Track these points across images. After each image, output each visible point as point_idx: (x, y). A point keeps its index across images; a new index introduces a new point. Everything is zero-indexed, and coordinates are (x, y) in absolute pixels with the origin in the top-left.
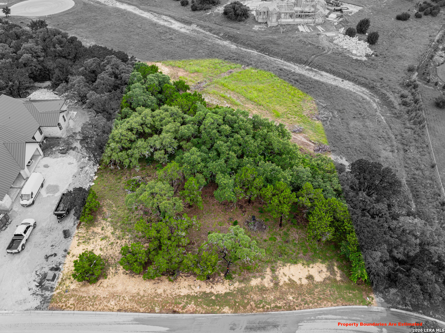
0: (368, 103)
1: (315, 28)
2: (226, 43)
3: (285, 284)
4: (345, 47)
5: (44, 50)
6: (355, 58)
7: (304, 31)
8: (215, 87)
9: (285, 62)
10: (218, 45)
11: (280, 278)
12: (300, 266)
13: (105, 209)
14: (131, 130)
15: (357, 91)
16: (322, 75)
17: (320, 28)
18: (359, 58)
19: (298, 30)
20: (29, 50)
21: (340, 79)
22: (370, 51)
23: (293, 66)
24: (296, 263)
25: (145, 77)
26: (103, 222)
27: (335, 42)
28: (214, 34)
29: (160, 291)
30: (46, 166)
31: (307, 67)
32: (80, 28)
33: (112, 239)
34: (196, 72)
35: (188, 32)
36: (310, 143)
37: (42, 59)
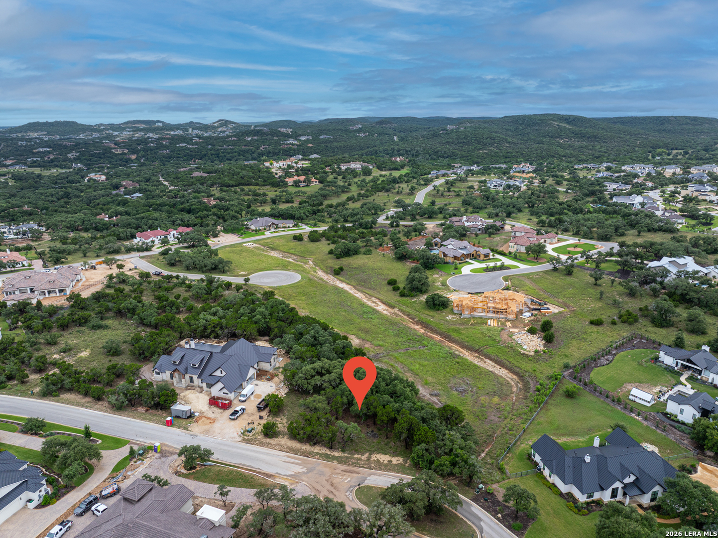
0: (511, 387)
1: (503, 324)
2: (417, 327)
3: (374, 460)
4: (519, 342)
5: (270, 314)
6: (523, 352)
7: (492, 325)
8: (389, 358)
9: (460, 348)
10: (409, 328)
11: (372, 458)
12: (388, 456)
13: (285, 411)
14: (314, 369)
15: (508, 377)
16: (485, 362)
17: (509, 324)
18: (526, 353)
19: (486, 323)
20: (261, 313)
21: (499, 367)
22: (541, 348)
23: (465, 352)
24: (386, 454)
25: (334, 341)
26: (283, 417)
27: (513, 337)
28: (410, 318)
29: (303, 448)
30: (257, 385)
31: (477, 355)
32: (300, 300)
34: (380, 346)
35: (389, 314)
36: (439, 403)
37: (268, 320)
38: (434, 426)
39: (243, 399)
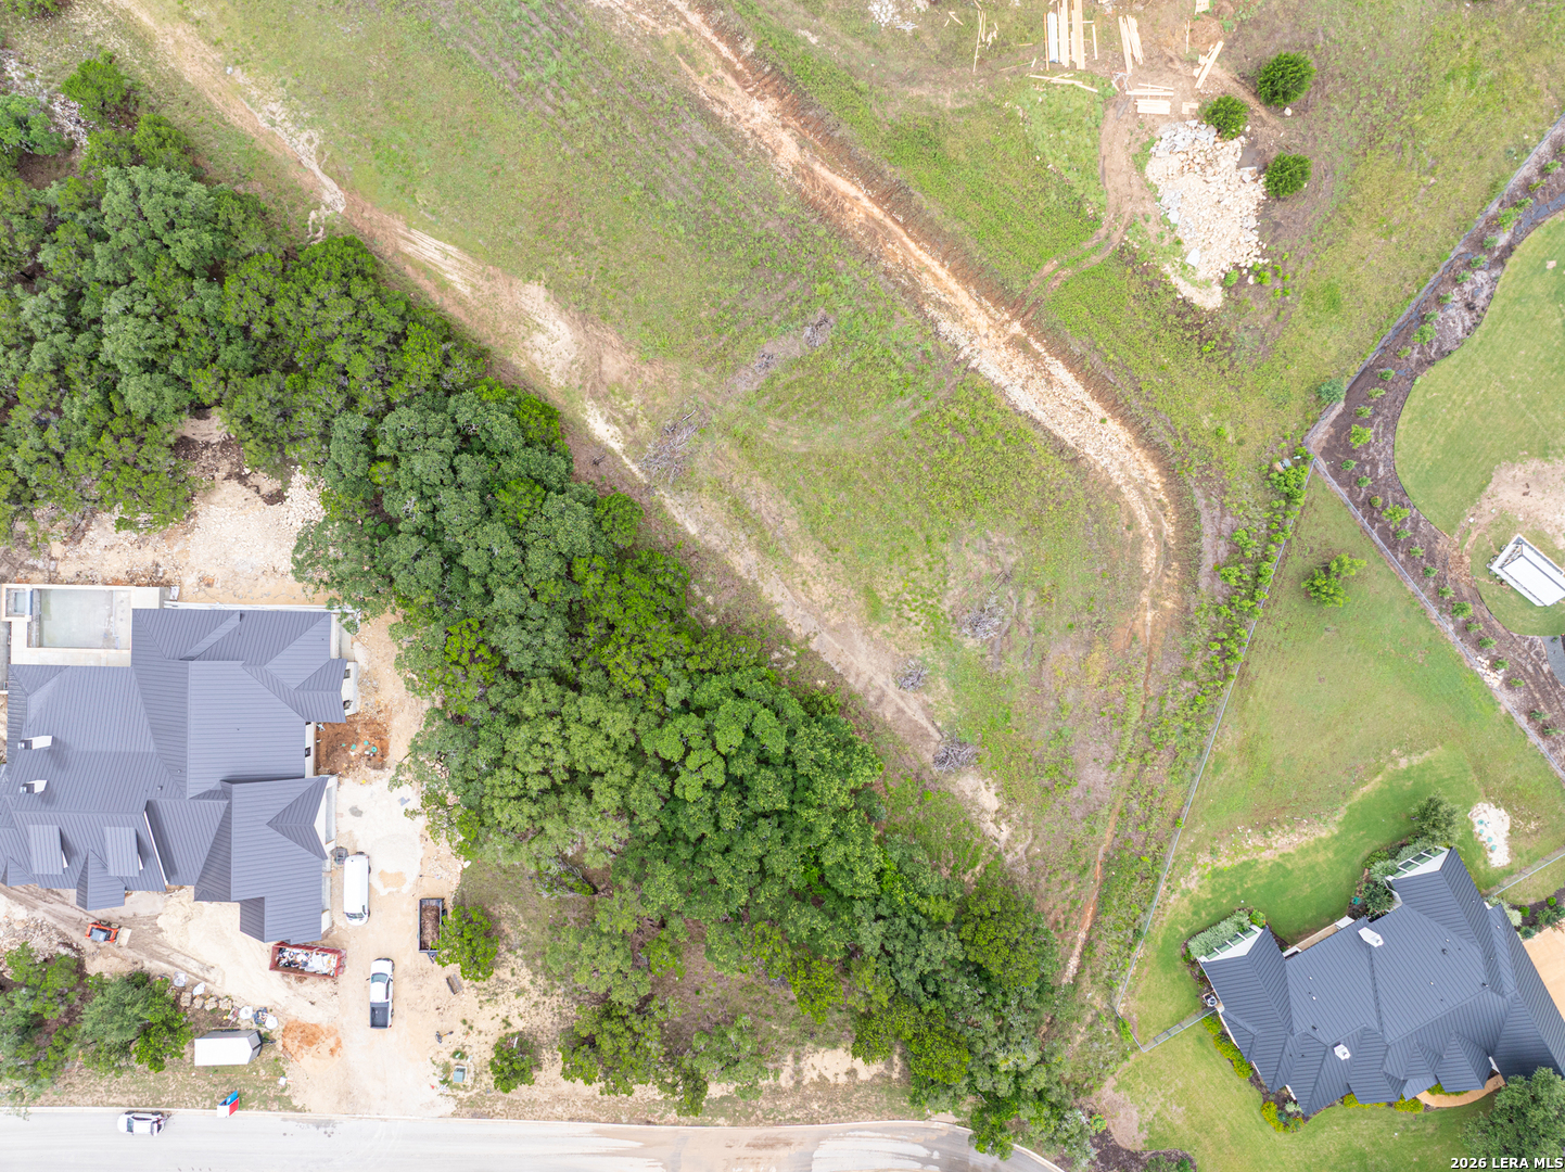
1: (1110, 37)
3: (812, 1083)
4: (1173, 215)
6: (1184, 291)
7: (1065, 60)
12: (840, 1052)
17: (1130, 33)
18: (1196, 297)
19: (1040, 46)
21: (1098, 411)
22: (1250, 247)
23: (973, 309)
27: (1151, 169)
28: (720, 30)
30: (356, 813)
31: (1016, 328)
36: (932, 730)
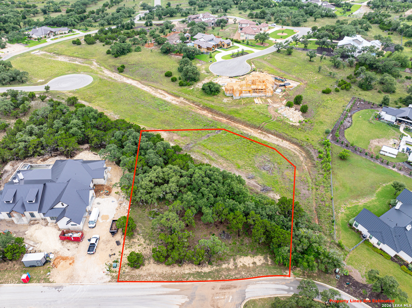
0: (298, 157)
1: (266, 101)
2: (205, 112)
3: (241, 266)
4: (285, 116)
5: (84, 123)
6: (291, 124)
7: (258, 103)
8: (199, 147)
9: (245, 127)
10: (199, 114)
11: (238, 264)
12: (249, 257)
13: (138, 229)
14: (151, 181)
15: (292, 148)
16: (269, 137)
17: (269, 100)
18: (294, 124)
19: (254, 102)
20: (76, 125)
21: (281, 140)
22: (302, 119)
23: (250, 130)
24: (247, 256)
25: (155, 144)
26: (138, 236)
27: (279, 112)
28: (196, 105)
29: (174, 271)
30: (99, 203)
31: (259, 131)
32: (100, 101)
33: (145, 246)
34: (185, 136)
35: (177, 103)
36: (258, 186)
37: (83, 130)
38: (281, 222)
39: (93, 226)
